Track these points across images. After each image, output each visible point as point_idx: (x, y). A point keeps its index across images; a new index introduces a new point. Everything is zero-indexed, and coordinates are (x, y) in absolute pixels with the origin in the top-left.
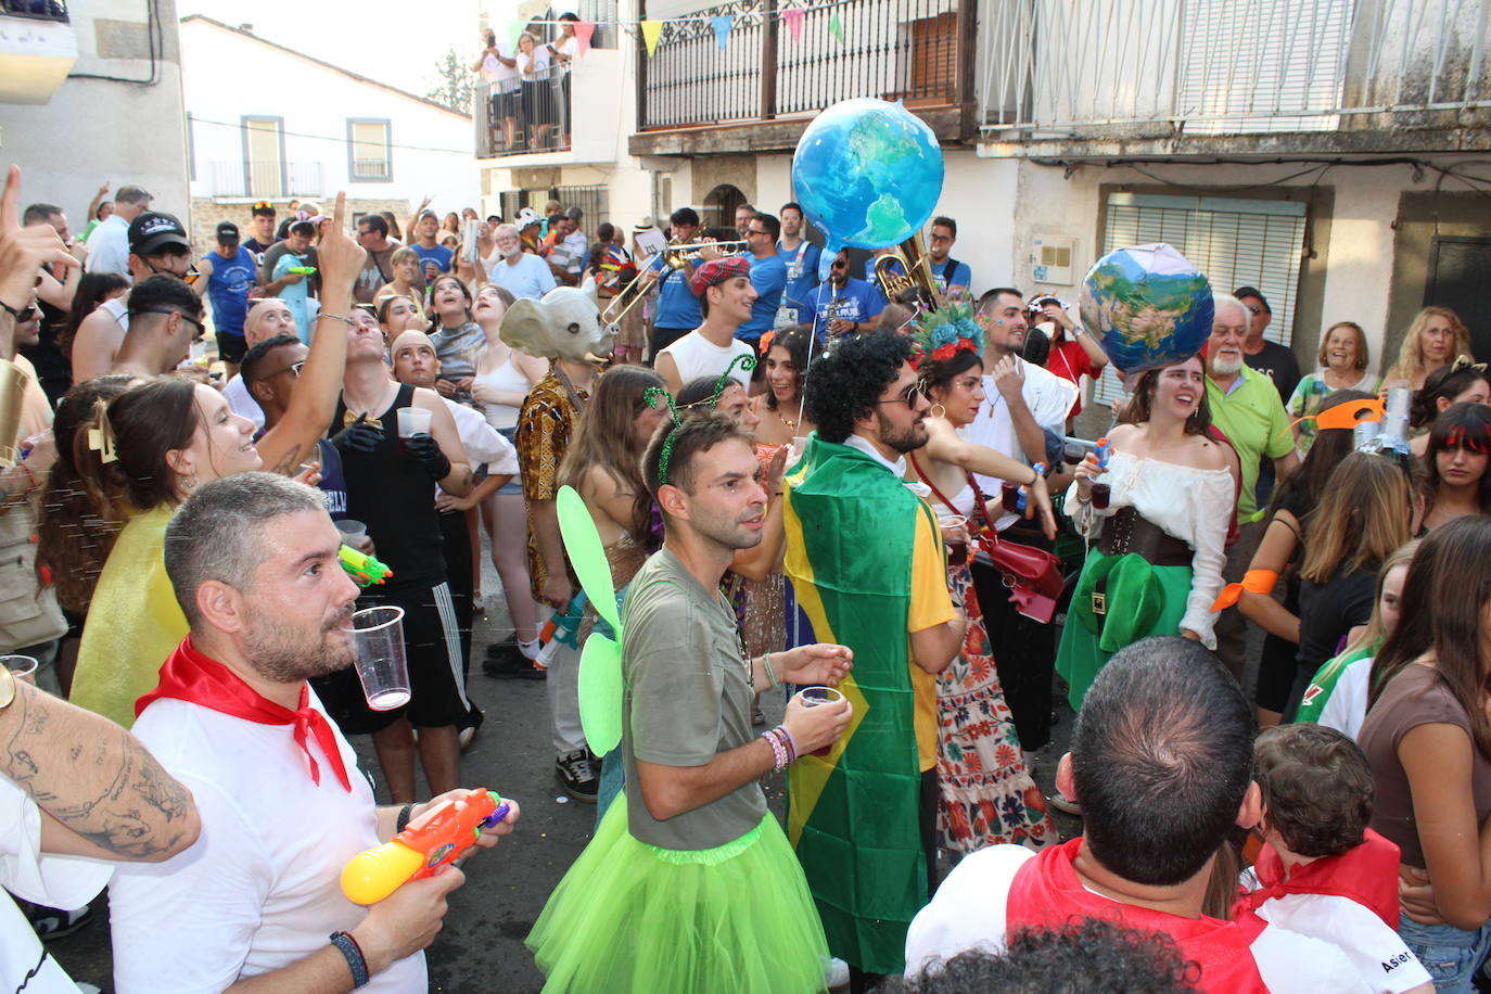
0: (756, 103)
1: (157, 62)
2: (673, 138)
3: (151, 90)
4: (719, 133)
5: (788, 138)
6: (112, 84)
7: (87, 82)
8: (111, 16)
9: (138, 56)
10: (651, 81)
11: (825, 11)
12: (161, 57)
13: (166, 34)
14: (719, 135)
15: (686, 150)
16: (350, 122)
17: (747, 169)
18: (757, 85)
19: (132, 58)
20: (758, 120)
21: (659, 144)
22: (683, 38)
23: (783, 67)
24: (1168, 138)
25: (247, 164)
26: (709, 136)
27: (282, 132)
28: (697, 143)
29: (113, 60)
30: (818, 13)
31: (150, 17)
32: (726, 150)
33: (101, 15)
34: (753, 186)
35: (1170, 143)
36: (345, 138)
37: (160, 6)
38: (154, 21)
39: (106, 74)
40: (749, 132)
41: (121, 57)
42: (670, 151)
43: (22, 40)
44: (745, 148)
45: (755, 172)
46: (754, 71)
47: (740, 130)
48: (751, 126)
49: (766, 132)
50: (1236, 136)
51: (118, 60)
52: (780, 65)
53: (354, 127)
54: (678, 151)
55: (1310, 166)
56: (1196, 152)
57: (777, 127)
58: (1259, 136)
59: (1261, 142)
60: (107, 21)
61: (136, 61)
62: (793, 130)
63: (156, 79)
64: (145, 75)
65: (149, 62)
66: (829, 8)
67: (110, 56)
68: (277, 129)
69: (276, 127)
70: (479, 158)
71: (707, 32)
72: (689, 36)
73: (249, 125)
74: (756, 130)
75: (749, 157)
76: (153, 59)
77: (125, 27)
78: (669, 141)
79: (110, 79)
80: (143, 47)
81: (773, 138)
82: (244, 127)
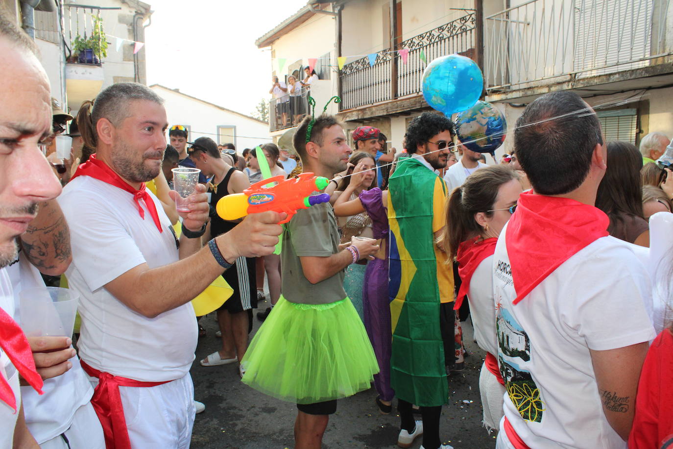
0: (389, 93)
2: (354, 113)
4: (374, 108)
5: (404, 106)
8: (120, 75)
10: (344, 89)
11: (418, 50)
14: (374, 109)
15: (360, 117)
16: (219, 127)
17: (387, 125)
18: (390, 86)
20: (391, 101)
21: (348, 116)
22: (358, 70)
23: (401, 77)
24: (569, 81)
26: (370, 110)
28: (364, 114)
30: (415, 51)
31: (135, 75)
32: (377, 115)
33: (116, 75)
34: (390, 132)
35: (570, 84)
36: (216, 134)
38: (137, 76)
40: (386, 106)
42: (353, 119)
43: (83, 74)
44: (385, 114)
45: (390, 126)
46: (388, 80)
47: (383, 106)
48: (387, 103)
49: (394, 105)
50: (600, 76)
52: (399, 76)
53: (220, 129)
54: (356, 118)
55: (637, 92)
56: (582, 86)
57: (398, 102)
58: (610, 75)
59: (611, 77)
62: (406, 103)
66: (420, 49)
70: (272, 132)
71: (368, 66)
72: (360, 69)
74: (390, 105)
75: (387, 118)
78: (352, 115)
81: (397, 108)
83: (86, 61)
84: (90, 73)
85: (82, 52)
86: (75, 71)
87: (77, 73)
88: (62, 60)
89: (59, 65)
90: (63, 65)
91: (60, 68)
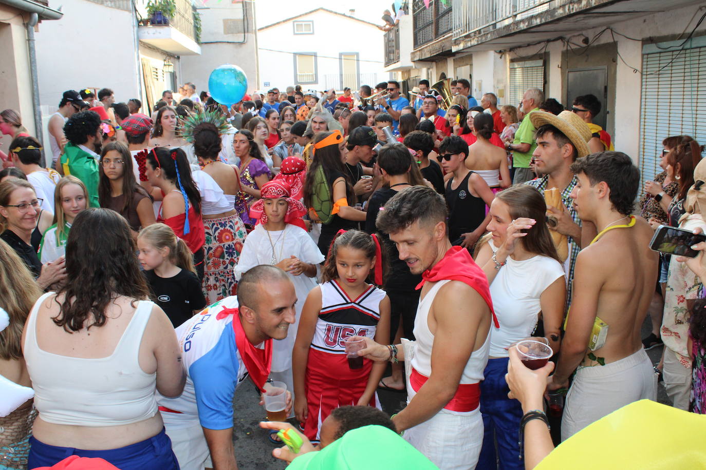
1: (246, 34)
3: (244, 46)
6: (229, 45)
7: (220, 44)
8: (229, 18)
9: (239, 32)
12: (248, 32)
13: (250, 22)
19: (236, 33)
25: (341, 75)
27: (358, 60)
29: (229, 35)
31: (244, 16)
33: (226, 18)
37: (248, 12)
38: (245, 17)
39: (227, 41)
41: (232, 33)
47: (428, 48)
51: (231, 35)
60: (228, 20)
61: (238, 34)
63: (245, 41)
64: (241, 40)
65: (243, 35)
67: (228, 33)
68: (356, 59)
69: (355, 58)
73: (343, 57)
76: (244, 33)
77: (234, 21)
79: (228, 42)
80: (241, 28)
82: (340, 59)
83: (156, 22)
84: (160, 33)
85: (154, 14)
86: (147, 32)
87: (148, 34)
88: (135, 24)
89: (133, 29)
90: (136, 28)
91: (134, 32)
